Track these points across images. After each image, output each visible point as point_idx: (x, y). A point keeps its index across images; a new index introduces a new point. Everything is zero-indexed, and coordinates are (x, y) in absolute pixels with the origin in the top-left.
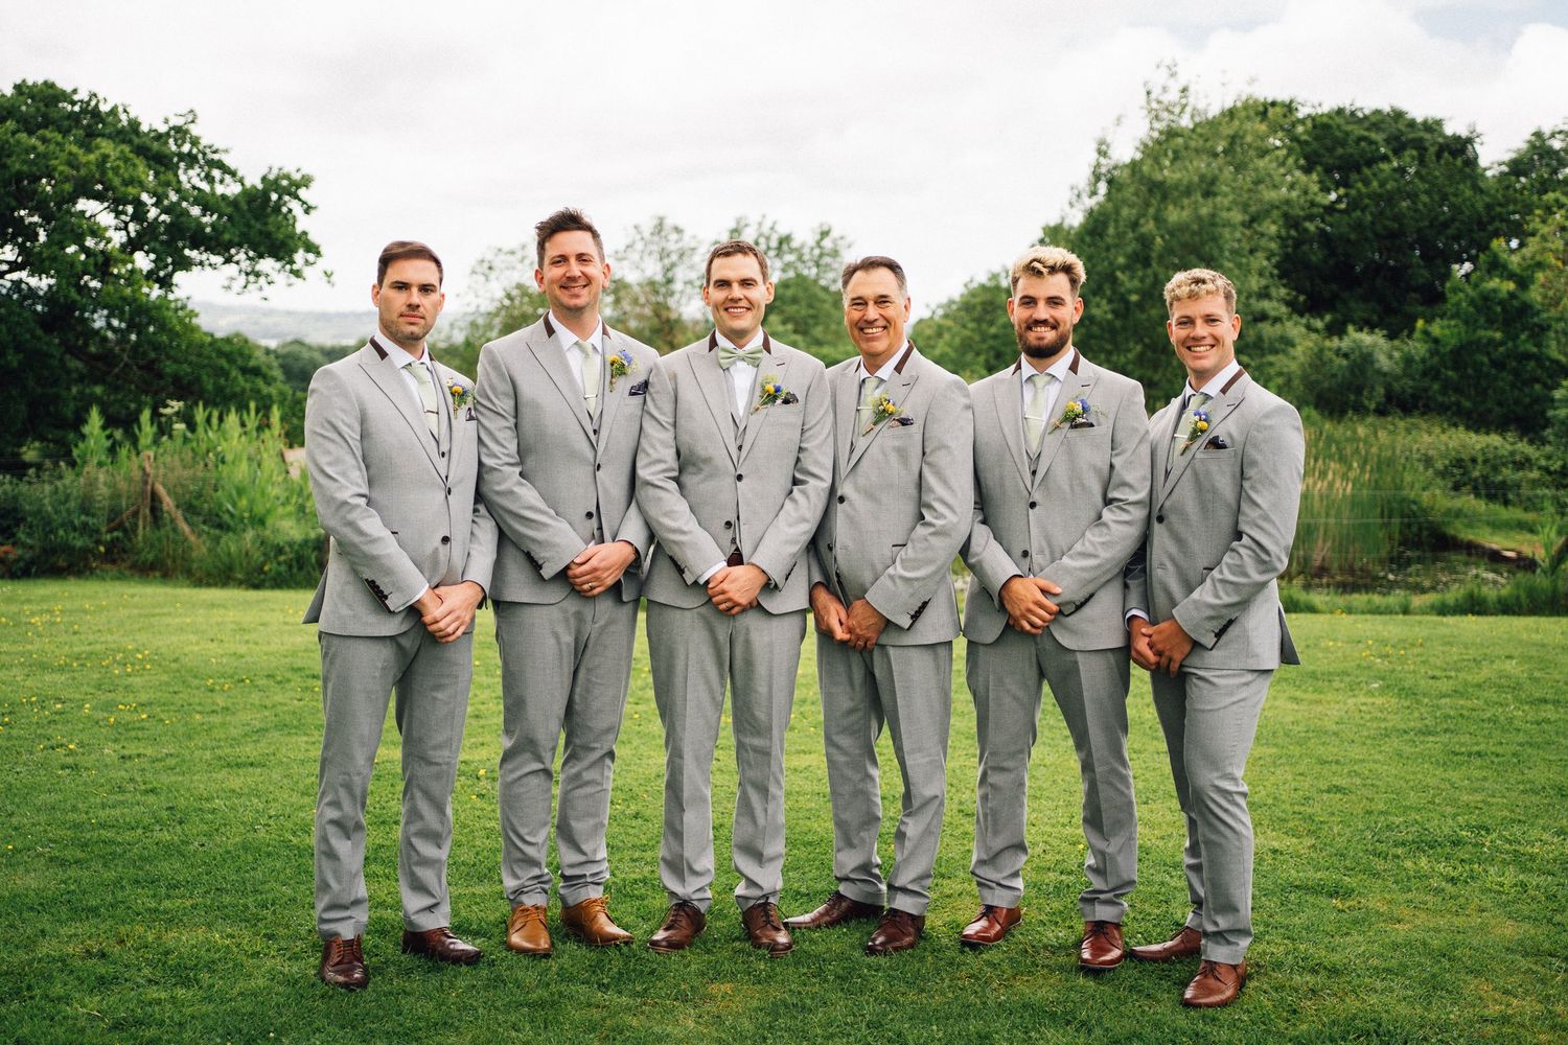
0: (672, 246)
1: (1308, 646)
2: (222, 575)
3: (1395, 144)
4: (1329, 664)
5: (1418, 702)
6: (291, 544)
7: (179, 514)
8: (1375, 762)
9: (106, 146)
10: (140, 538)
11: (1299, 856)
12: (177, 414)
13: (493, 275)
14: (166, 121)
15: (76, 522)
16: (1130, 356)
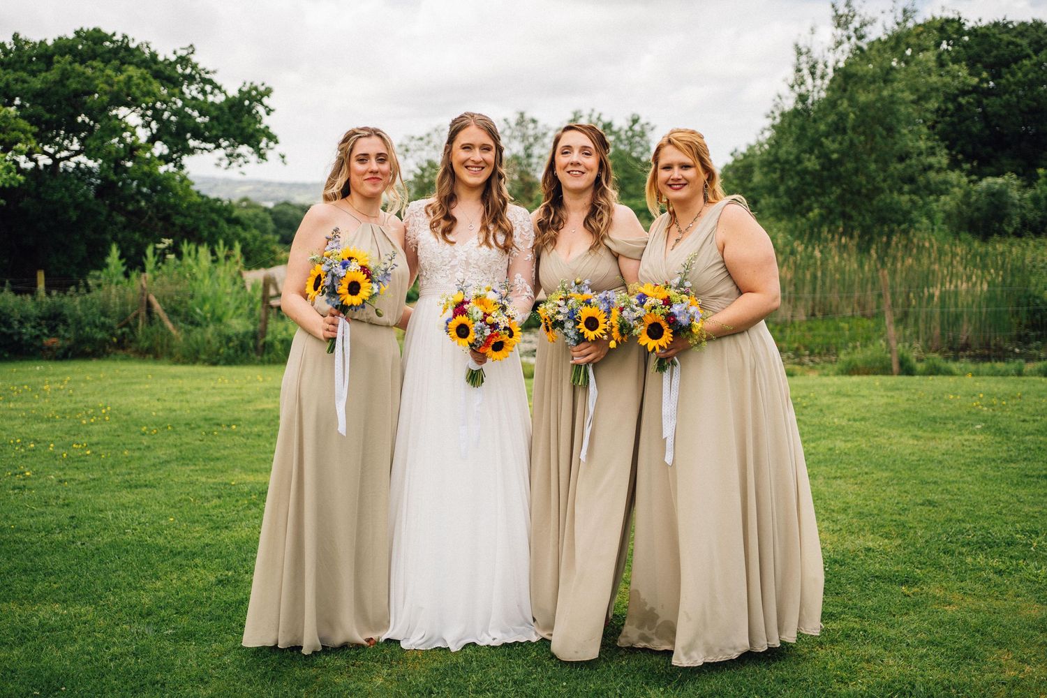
0: (531, 132)
1: (934, 399)
2: (192, 357)
3: (1036, 46)
4: (947, 411)
5: (1008, 439)
6: (237, 335)
7: (164, 316)
8: (964, 482)
9: (131, 70)
10: (140, 332)
11: (887, 554)
12: (169, 248)
13: (408, 154)
14: (175, 53)
15: (97, 322)
16: (833, 197)
